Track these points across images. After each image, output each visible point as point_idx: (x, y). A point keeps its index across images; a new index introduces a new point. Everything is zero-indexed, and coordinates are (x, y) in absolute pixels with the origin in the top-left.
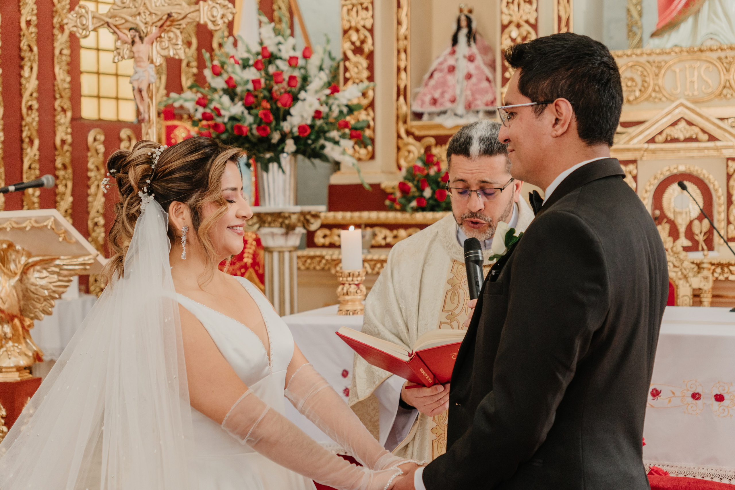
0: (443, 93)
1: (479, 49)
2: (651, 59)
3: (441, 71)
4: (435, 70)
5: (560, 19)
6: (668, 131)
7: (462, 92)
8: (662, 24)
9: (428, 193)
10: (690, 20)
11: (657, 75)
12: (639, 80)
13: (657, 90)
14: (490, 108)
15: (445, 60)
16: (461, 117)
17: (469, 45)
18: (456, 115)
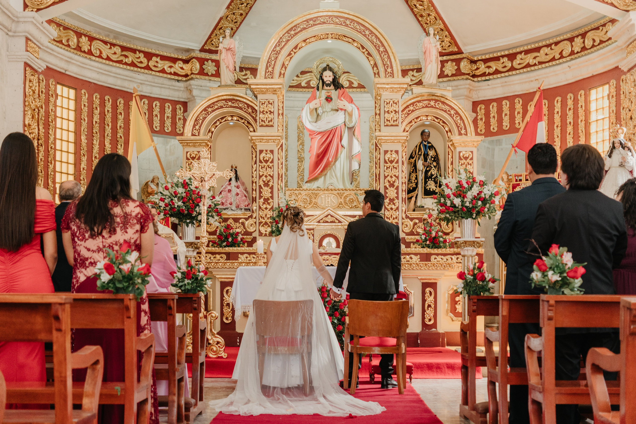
0: (226, 201)
1: (240, 183)
2: (313, 192)
3: (225, 191)
4: (222, 191)
5: (279, 174)
6: (324, 219)
7: (234, 200)
8: (312, 178)
9: (230, 240)
10: (323, 177)
11: (315, 198)
12: (308, 199)
13: (316, 204)
14: (247, 208)
15: (226, 187)
16: (234, 210)
17: (237, 181)
18: (232, 210)
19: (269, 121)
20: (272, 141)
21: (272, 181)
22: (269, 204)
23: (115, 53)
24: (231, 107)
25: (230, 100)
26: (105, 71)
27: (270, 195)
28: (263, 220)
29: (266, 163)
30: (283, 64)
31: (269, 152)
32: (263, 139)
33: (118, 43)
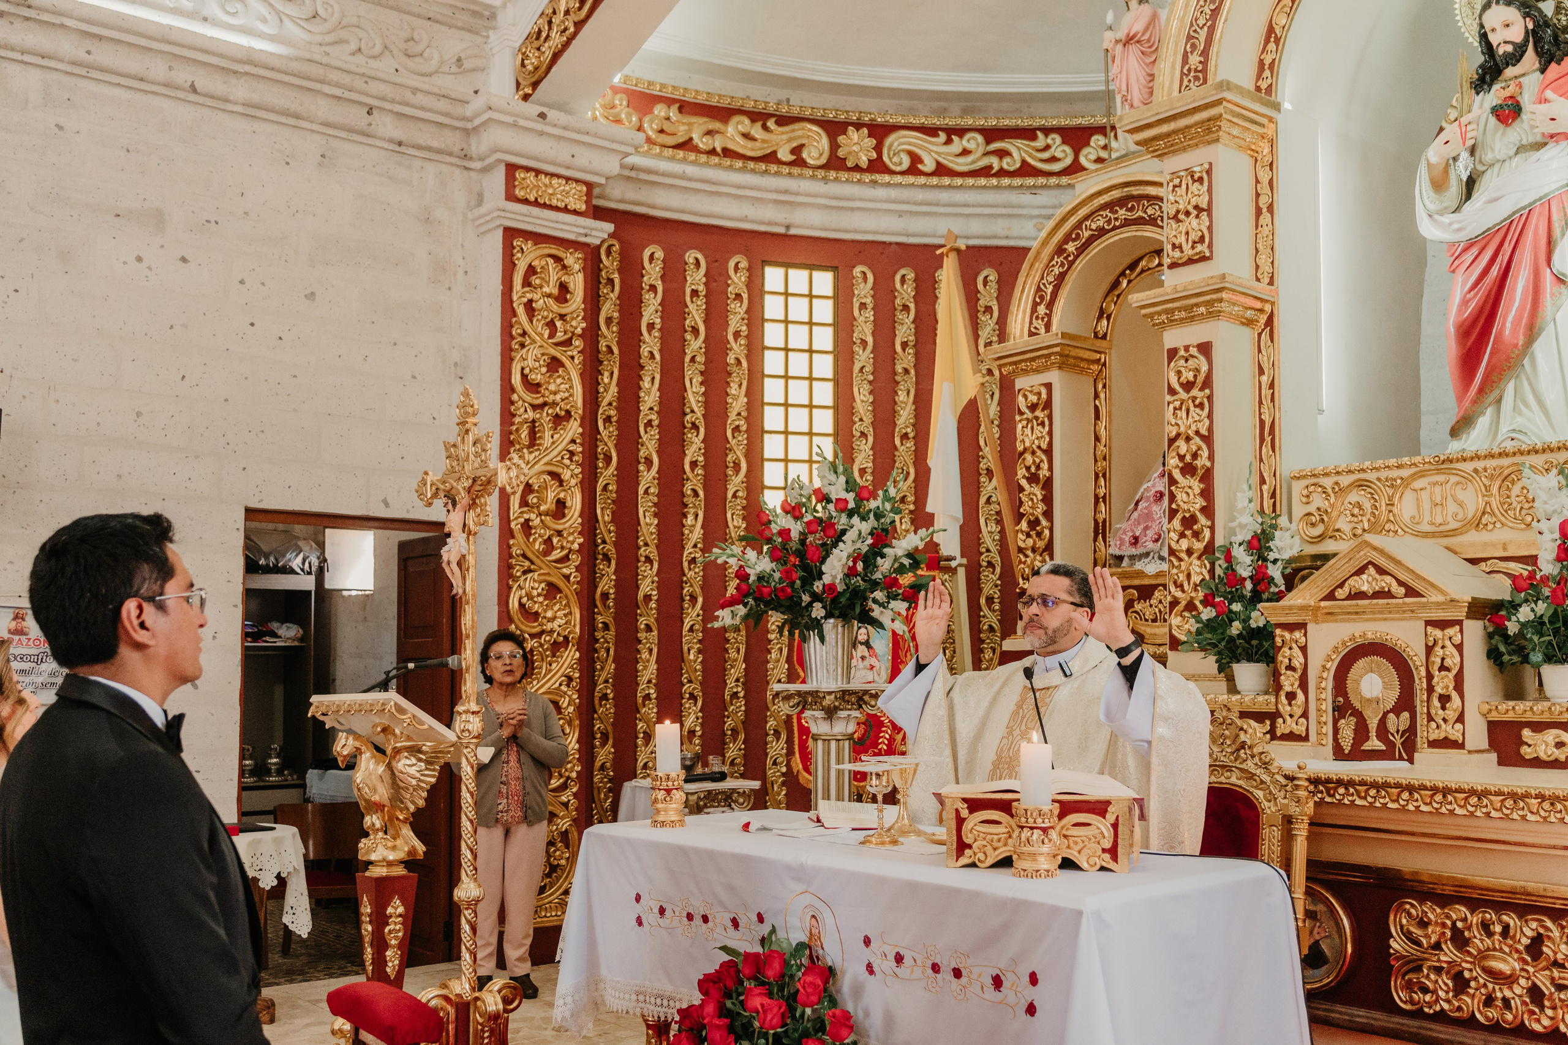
0: (1145, 530)
3: (1147, 499)
4: (1140, 499)
6: (1351, 582)
8: (1457, 420)
10: (1490, 412)
11: (1391, 498)
12: (1366, 505)
13: (1392, 519)
15: (1153, 485)
16: (1165, 560)
18: (1160, 558)
19: (1194, 242)
20: (1202, 309)
21: (1205, 453)
22: (1196, 535)
23: (965, 152)
24: (1127, 223)
25: (1121, 202)
26: (916, 203)
27: (1200, 502)
28: (1178, 594)
29: (1188, 391)
30: (1271, 30)
31: (1193, 351)
32: (1171, 311)
33: (969, 122)
